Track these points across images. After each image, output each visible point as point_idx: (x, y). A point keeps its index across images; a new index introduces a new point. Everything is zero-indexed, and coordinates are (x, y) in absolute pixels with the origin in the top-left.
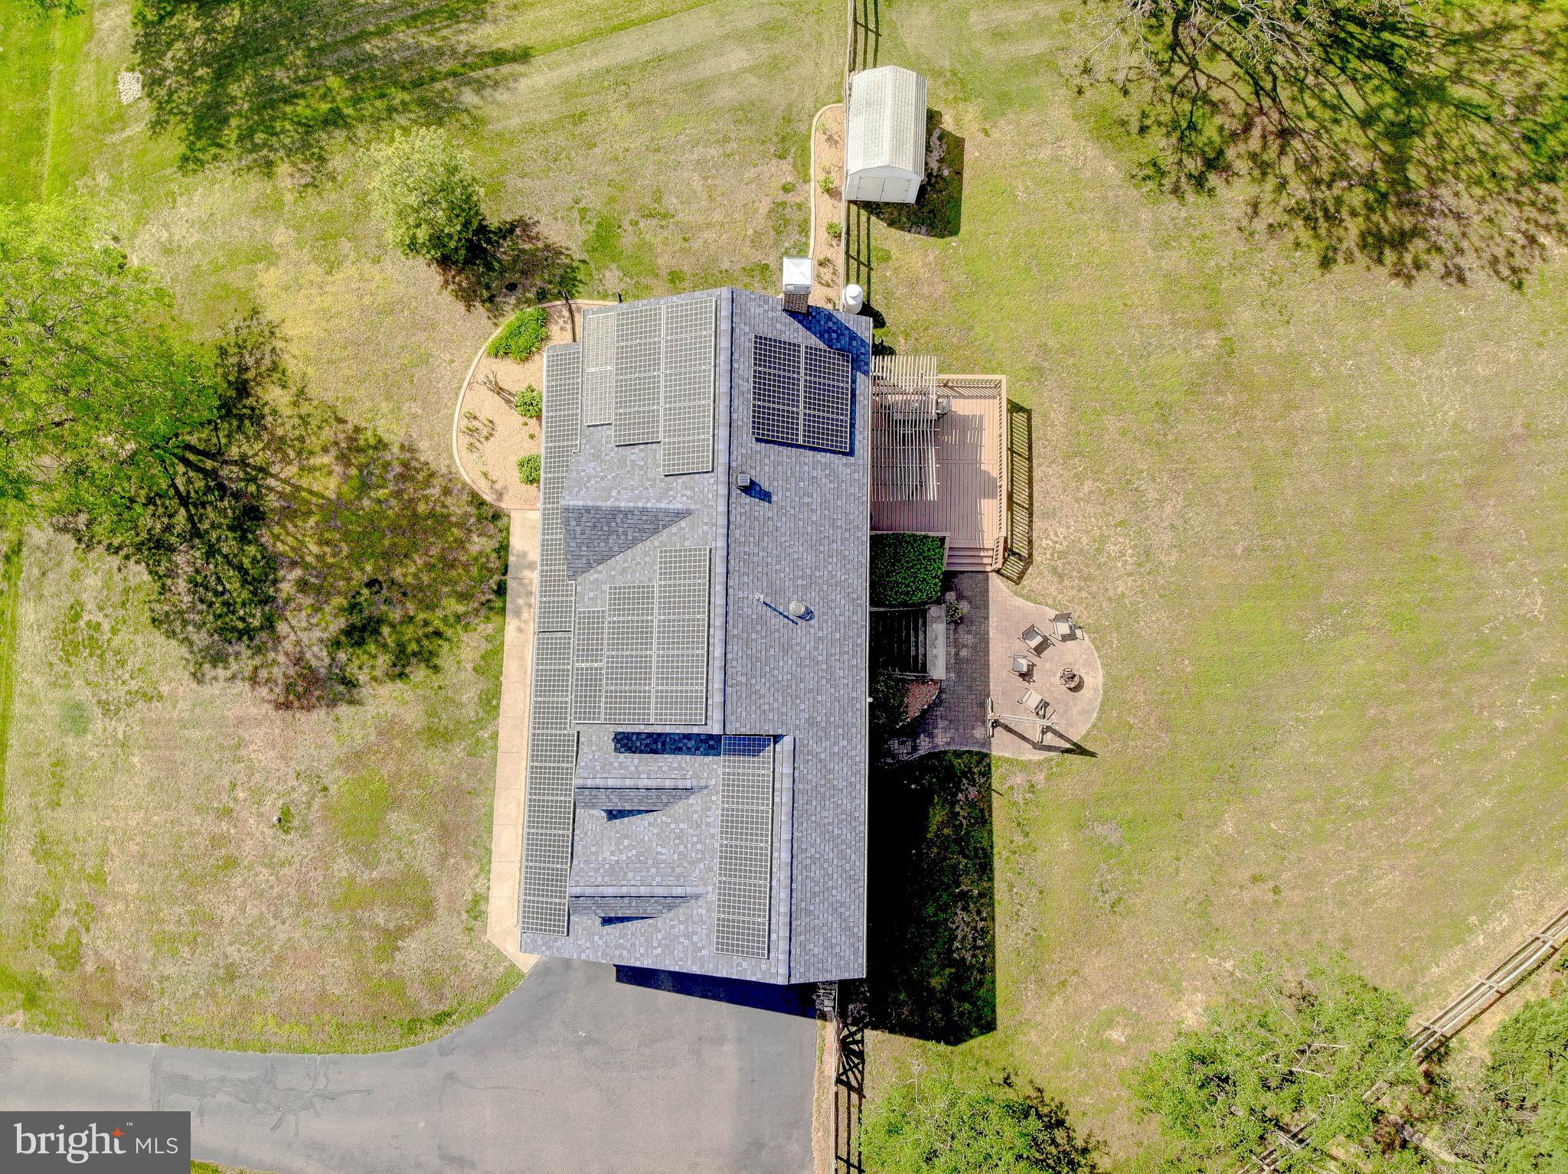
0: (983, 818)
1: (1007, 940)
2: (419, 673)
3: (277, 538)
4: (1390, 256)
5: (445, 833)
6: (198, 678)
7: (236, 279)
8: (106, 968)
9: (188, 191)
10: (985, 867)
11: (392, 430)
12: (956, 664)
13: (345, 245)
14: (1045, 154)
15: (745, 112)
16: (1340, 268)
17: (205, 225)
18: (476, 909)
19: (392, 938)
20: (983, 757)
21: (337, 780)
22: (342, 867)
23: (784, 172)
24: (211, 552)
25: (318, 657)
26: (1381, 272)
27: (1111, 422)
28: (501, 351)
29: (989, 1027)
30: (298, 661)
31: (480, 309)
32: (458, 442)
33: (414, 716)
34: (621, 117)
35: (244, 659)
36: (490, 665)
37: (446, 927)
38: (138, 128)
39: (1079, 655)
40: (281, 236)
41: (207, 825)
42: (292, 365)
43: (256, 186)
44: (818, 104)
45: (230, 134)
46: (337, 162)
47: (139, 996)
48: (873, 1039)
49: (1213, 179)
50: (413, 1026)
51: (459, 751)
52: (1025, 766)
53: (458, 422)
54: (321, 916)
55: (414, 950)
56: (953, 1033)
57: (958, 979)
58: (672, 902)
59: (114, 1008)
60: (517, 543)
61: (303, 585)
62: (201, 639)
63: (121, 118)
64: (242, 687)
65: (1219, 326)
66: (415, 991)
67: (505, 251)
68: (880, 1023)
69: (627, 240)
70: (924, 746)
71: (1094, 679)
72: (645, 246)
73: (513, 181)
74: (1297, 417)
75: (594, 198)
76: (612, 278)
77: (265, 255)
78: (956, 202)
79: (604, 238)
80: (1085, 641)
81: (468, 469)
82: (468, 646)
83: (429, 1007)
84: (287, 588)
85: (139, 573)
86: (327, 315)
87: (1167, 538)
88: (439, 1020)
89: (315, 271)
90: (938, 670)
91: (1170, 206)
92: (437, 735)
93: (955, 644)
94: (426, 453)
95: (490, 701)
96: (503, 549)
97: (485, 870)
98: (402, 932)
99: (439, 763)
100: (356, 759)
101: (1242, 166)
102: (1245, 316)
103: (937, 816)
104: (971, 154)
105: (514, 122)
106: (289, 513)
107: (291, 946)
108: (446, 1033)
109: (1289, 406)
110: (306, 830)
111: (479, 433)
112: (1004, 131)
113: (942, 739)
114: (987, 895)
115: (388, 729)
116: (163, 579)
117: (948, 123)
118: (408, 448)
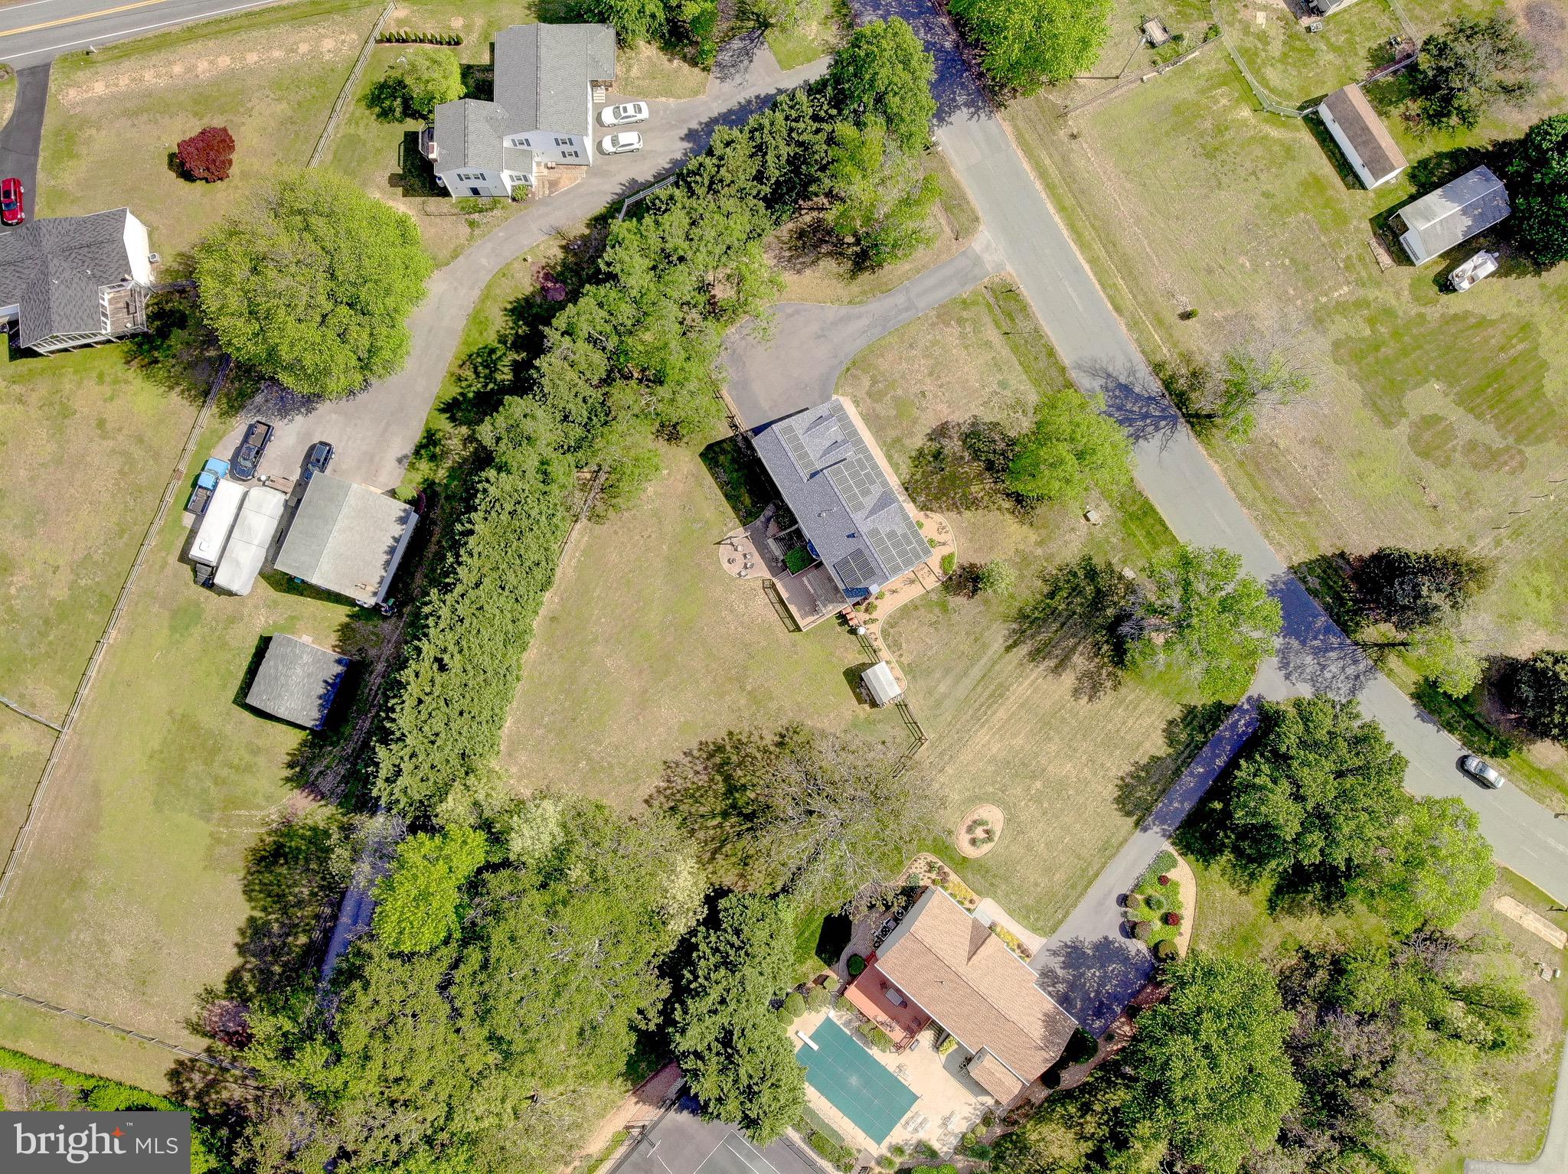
0: (734, 508)
1: (709, 479)
2: (914, 454)
3: (978, 466)
4: (712, 747)
5: (878, 417)
6: (975, 417)
7: (1043, 532)
8: (948, 325)
9: (1080, 550)
10: (726, 496)
11: (967, 514)
12: (767, 546)
13: (1017, 560)
14: (832, 716)
15: (928, 672)
16: (724, 734)
17: (1066, 543)
18: (856, 403)
19: (874, 382)
20: (744, 525)
21: (916, 413)
22: (900, 392)
23: (905, 660)
24: (995, 451)
25: (945, 442)
26: (710, 740)
27: (764, 643)
28: (951, 556)
29: (701, 455)
30: (950, 437)
31: (966, 564)
32: (945, 523)
33: (907, 442)
34: (964, 647)
35: (965, 429)
36: (896, 467)
37: (861, 394)
38: (1114, 561)
39: (734, 570)
40: (1039, 552)
41: (944, 380)
42: (1008, 516)
43: (1058, 561)
44: (909, 688)
45: (1081, 574)
46: (1039, 583)
47: (933, 325)
48: (731, 434)
49: (777, 739)
50: (854, 363)
51: (889, 440)
52: (731, 530)
53: (949, 528)
54: (897, 376)
55: (866, 382)
56: (710, 447)
57: (717, 462)
58: (809, 429)
59: (938, 316)
60: (912, 504)
61: (962, 458)
62: (981, 427)
63: (1124, 562)
64: (961, 421)
65: (749, 693)
66: (859, 372)
67: (970, 585)
68: (731, 439)
69: (937, 610)
70: (762, 518)
71: (726, 566)
72: (931, 612)
73: (982, 608)
74: (710, 679)
75: (955, 617)
76: (934, 597)
77: (1040, 543)
78: (850, 682)
79: (944, 607)
80: (734, 575)
81: (938, 517)
82: (906, 468)
83: (853, 371)
84: (966, 454)
85: (1012, 434)
86: (1009, 536)
87: (729, 619)
88: (848, 369)
89: (1021, 547)
90: (770, 542)
91: (785, 722)
92: (897, 440)
93: (770, 552)
94: (953, 515)
95: (889, 458)
96: (914, 501)
97: (861, 414)
98: (872, 385)
99: (892, 434)
100: (915, 422)
101: (772, 748)
102: (743, 702)
103: (748, 501)
104: (854, 701)
105: (994, 627)
106: (980, 474)
107: (900, 364)
108: (844, 367)
109: (714, 681)
110: (916, 395)
111: (941, 529)
112: (848, 715)
113: (758, 523)
114: (722, 489)
115: (911, 434)
116: (1004, 436)
117: (867, 707)
118: (960, 513)
